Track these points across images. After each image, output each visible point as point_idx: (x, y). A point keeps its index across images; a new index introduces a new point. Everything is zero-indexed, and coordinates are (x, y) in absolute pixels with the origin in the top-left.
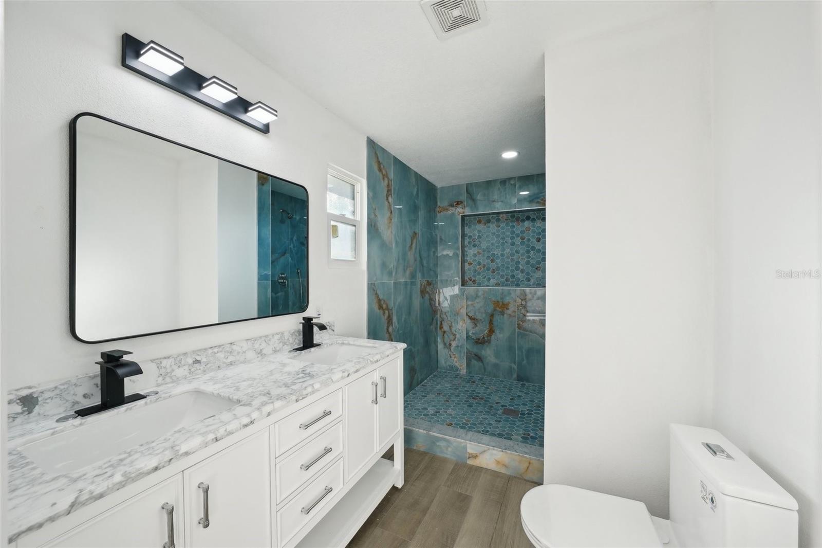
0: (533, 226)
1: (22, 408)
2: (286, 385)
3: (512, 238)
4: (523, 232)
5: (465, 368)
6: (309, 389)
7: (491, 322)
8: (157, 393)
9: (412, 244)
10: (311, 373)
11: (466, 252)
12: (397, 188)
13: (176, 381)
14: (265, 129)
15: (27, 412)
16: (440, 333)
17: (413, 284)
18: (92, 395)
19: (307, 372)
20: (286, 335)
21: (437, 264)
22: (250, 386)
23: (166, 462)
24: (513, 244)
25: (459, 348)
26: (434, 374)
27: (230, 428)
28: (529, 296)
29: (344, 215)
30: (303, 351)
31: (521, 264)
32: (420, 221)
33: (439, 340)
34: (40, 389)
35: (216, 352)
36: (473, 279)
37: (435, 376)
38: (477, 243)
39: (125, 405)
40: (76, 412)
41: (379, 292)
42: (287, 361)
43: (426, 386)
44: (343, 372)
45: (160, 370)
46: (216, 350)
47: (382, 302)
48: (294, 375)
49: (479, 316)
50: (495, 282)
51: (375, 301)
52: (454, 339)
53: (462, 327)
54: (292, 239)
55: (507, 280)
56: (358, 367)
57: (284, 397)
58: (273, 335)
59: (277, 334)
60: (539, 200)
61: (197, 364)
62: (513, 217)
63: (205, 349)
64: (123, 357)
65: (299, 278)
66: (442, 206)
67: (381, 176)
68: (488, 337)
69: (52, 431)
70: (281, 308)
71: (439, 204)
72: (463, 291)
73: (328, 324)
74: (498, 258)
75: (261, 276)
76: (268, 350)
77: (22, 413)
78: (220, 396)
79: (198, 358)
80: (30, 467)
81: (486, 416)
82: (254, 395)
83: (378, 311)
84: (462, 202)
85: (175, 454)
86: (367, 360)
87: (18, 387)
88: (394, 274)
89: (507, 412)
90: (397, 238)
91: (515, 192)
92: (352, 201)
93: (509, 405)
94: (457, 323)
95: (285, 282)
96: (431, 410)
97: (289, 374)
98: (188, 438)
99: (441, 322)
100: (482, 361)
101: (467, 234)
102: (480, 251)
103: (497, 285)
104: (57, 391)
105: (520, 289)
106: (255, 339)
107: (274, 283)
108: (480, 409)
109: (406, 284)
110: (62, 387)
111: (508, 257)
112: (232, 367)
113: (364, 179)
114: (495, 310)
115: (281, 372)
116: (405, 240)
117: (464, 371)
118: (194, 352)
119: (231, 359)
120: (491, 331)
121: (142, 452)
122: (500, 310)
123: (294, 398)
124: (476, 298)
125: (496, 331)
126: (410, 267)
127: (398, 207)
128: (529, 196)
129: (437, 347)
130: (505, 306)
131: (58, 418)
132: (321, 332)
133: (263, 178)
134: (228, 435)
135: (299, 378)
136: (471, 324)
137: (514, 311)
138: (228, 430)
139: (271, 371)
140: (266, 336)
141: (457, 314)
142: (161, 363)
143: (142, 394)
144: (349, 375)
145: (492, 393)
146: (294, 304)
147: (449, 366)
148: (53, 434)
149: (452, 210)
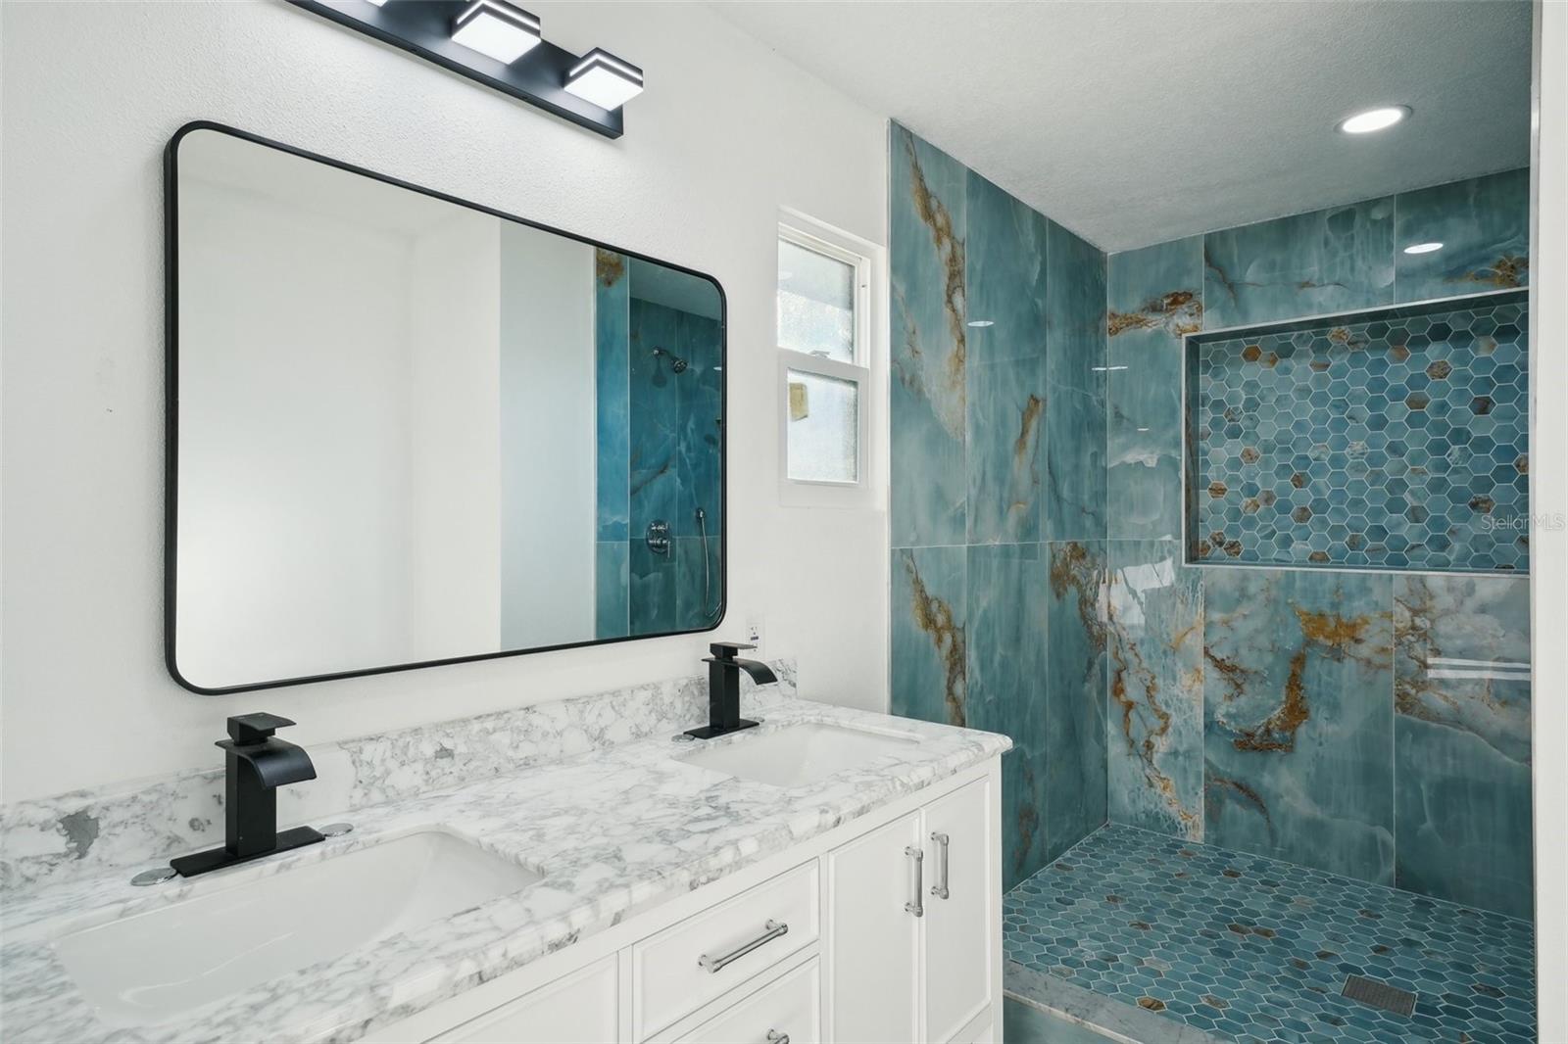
0: (1462, 360)
1: (67, 843)
2: (663, 835)
3: (1373, 405)
4: (1416, 382)
5: (1202, 825)
6: (727, 856)
7: (1294, 683)
8: (350, 830)
9: (1024, 433)
10: (734, 807)
11: (1205, 453)
12: (979, 267)
13: (394, 801)
14: (612, 127)
15: (77, 854)
16: (1114, 708)
17: (1027, 552)
18: (209, 822)
19: (722, 801)
20: (667, 691)
21: (1105, 494)
22: (571, 830)
23: (355, 1027)
24: (1378, 423)
25: (1181, 758)
26: (1097, 833)
27: (517, 947)
28: (1446, 601)
29: (823, 354)
30: (709, 740)
31: (1412, 493)
32: (1051, 362)
33: (1112, 728)
34: (104, 799)
35: (491, 730)
36: (1228, 539)
37: (1098, 840)
38: (1243, 423)
39: (278, 855)
40: (174, 863)
41: (923, 577)
42: (670, 765)
43: (1069, 869)
44: (823, 812)
45: (359, 769)
46: (489, 724)
47: (934, 606)
48: (687, 807)
49: (1248, 660)
50: (1310, 549)
51: (913, 604)
52: (1164, 730)
53: (1190, 691)
54: (683, 428)
55: (1354, 544)
56: (865, 798)
57: (660, 874)
58: (632, 691)
59: (643, 688)
60: (1486, 267)
61: (445, 760)
62: (1378, 332)
63: (465, 721)
64: (274, 734)
65: (701, 534)
66: (1121, 312)
67: (932, 233)
68: (1282, 729)
69: (121, 906)
70: (654, 613)
71: (1110, 306)
72: (1192, 577)
73: (779, 665)
74: (1320, 470)
75: (605, 527)
76: (619, 732)
77: (66, 855)
78: (497, 851)
79: (448, 744)
80: (65, 997)
81: (1282, 996)
82: (579, 859)
83: (922, 632)
84: (1189, 296)
85: (378, 1008)
86: (892, 779)
87: (58, 792)
88: (969, 523)
89: (1358, 989)
90: (980, 416)
91: (1390, 247)
92: (849, 314)
93: (1368, 969)
94: (1174, 679)
95: (666, 546)
96: (1089, 951)
97: (672, 805)
98: (413, 964)
99: (1119, 674)
100: (1263, 809)
101: (1205, 398)
102: (1255, 449)
103: (1319, 559)
104: (137, 809)
105: (1408, 578)
106: (588, 700)
107: (636, 548)
108: (1260, 966)
109: (1006, 552)
110: (146, 798)
111: (1358, 468)
112: (529, 773)
113: (882, 245)
114: (1309, 642)
115: (651, 796)
116: (1002, 420)
117: (1196, 834)
118: (438, 727)
119: (527, 750)
120: (1297, 712)
121: (301, 991)
122: (1329, 643)
123: (685, 877)
124: (1238, 602)
125: (1312, 713)
126: (1018, 502)
127: (981, 324)
128: (1446, 256)
129: (1105, 749)
130: (1352, 631)
131: (138, 873)
132: (760, 687)
133: (612, 261)
134: (509, 968)
135: (698, 820)
136: (1223, 683)
137: (1384, 650)
138: (510, 955)
139: (626, 792)
140: (615, 693)
141: (1174, 650)
142: (361, 751)
143: (316, 829)
144: (838, 821)
145: (1302, 917)
146: (688, 606)
147: (1148, 814)
148: (122, 914)
149: (1157, 322)
